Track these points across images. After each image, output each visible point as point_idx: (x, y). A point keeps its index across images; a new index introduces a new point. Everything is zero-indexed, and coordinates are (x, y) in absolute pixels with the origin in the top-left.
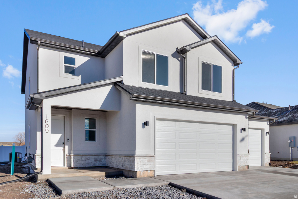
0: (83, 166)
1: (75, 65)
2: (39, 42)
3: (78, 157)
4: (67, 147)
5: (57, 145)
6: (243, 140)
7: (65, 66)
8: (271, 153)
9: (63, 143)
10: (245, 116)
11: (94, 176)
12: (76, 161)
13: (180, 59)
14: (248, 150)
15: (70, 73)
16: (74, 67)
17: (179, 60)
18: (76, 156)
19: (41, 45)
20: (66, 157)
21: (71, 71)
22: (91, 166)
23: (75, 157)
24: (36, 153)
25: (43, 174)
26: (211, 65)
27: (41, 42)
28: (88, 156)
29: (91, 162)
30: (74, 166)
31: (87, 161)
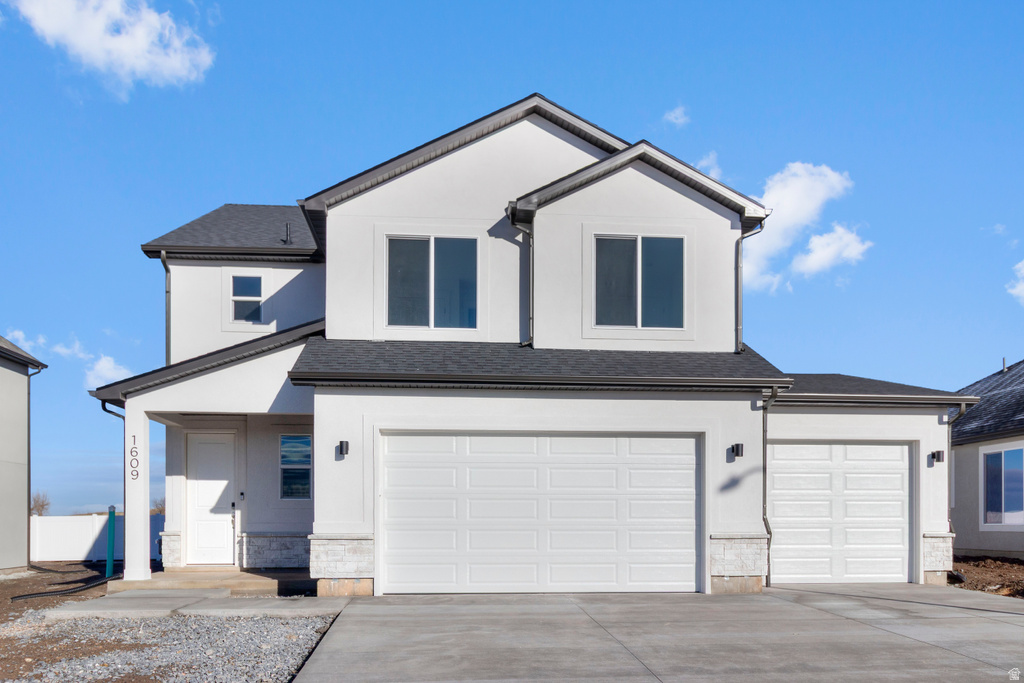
0: (273, 566)
1: (260, 295)
2: (163, 252)
3: (259, 542)
4: (238, 513)
5: (216, 510)
6: (732, 484)
7: (236, 302)
8: (954, 535)
9: (233, 505)
10: (749, 403)
11: (245, 589)
12: (255, 552)
13: (521, 240)
14: (765, 520)
15: (248, 318)
16: (259, 302)
17: (516, 243)
18: (254, 537)
19: (168, 258)
20: (237, 539)
21: (249, 312)
22: (296, 565)
23: (252, 539)
24: (163, 531)
25: (125, 579)
26: (634, 241)
27: (167, 253)
28: (288, 539)
29: (297, 556)
30: (248, 563)
31: (285, 552)
